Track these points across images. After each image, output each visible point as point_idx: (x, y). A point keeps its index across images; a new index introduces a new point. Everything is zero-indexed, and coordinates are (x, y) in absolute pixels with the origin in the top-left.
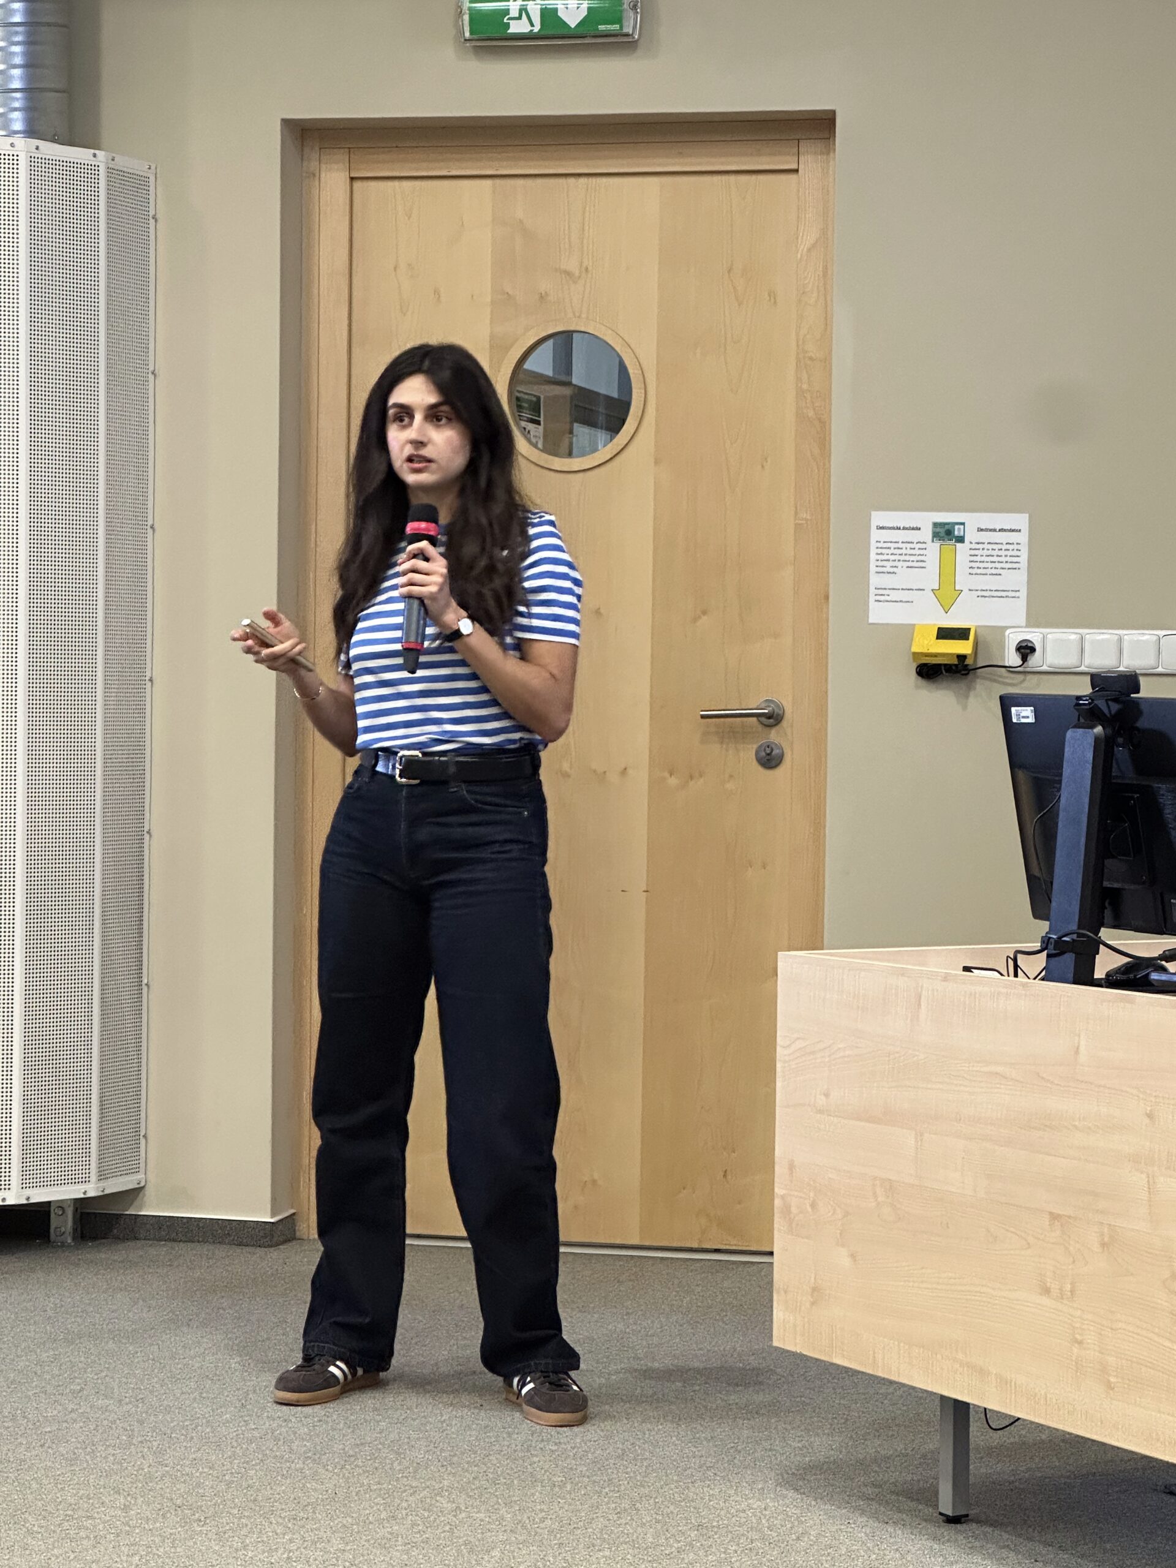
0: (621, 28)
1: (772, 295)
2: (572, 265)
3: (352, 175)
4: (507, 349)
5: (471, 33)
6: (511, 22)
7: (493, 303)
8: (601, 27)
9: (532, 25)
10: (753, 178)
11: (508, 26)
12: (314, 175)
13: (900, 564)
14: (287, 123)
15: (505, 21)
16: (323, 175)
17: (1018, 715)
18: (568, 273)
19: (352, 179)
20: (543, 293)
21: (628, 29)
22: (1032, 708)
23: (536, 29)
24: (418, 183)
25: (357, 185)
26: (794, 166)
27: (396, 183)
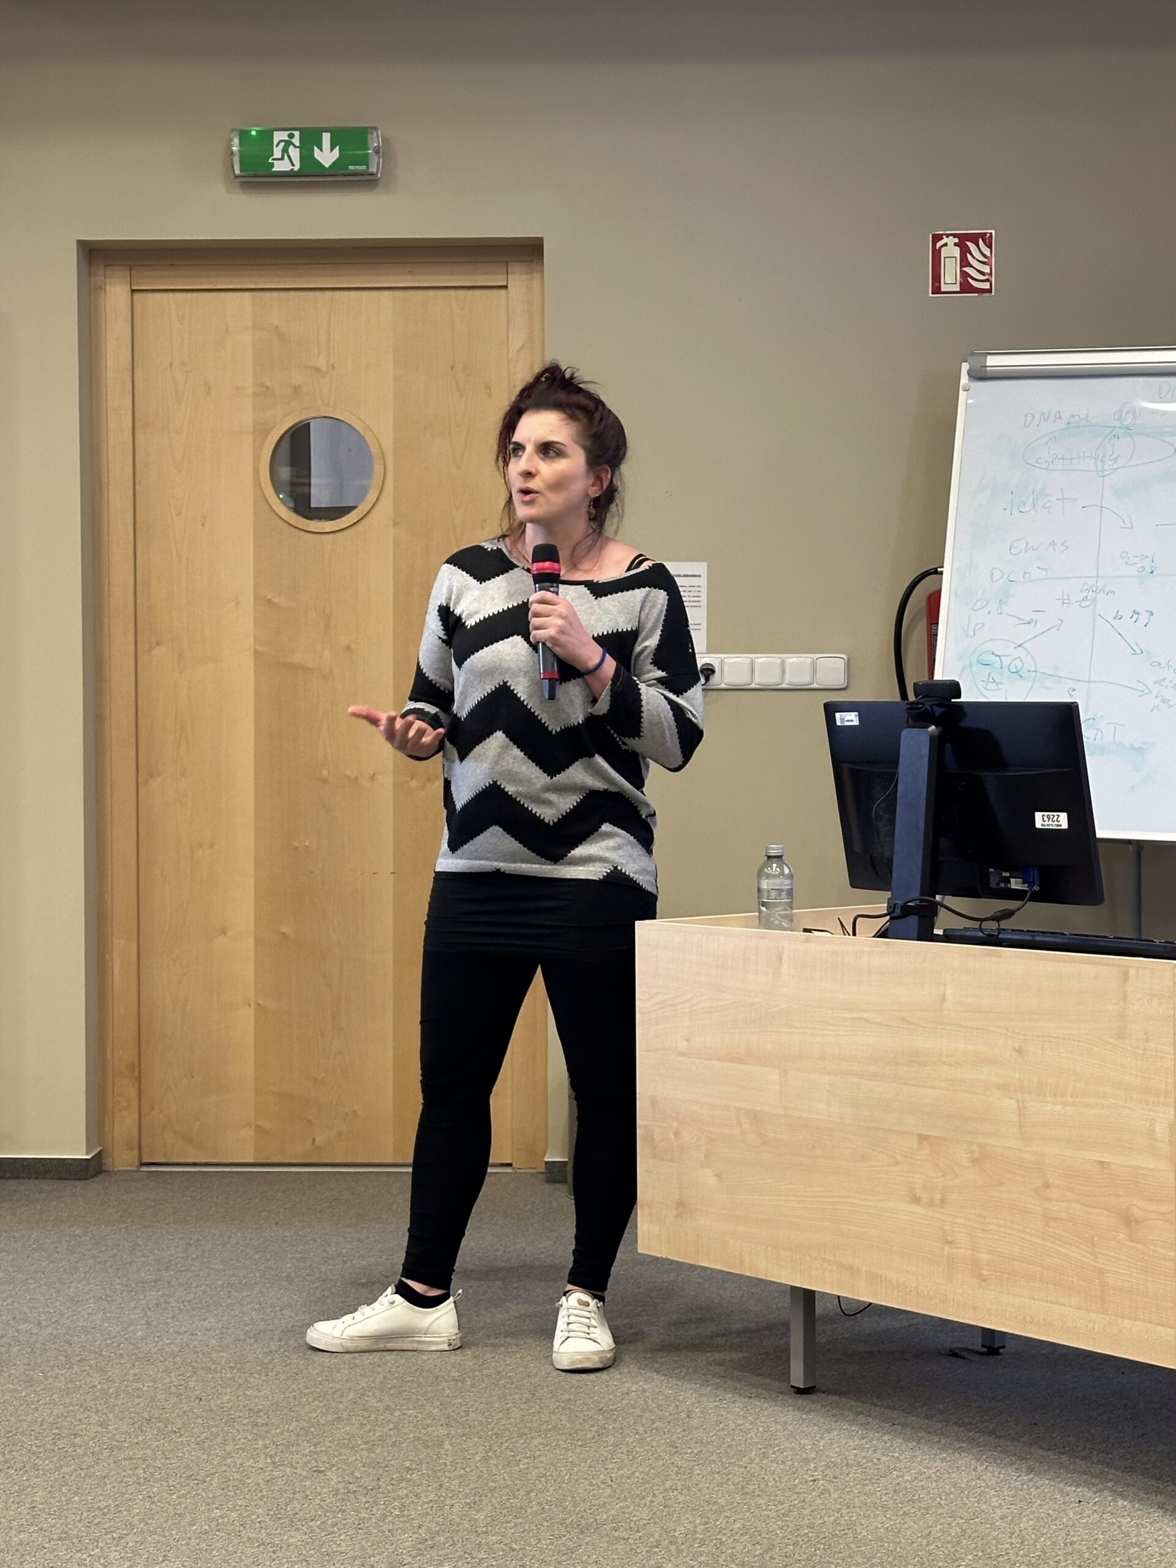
0: (368, 168)
1: (487, 387)
2: (321, 363)
3: (133, 288)
4: (267, 432)
5: (241, 171)
6: (275, 162)
7: (255, 394)
8: (351, 167)
9: (293, 165)
10: (469, 292)
11: (272, 165)
12: (101, 287)
14: (81, 243)
15: (270, 161)
16: (108, 288)
17: (842, 720)
18: (318, 370)
19: (133, 291)
20: (297, 386)
21: (373, 169)
22: (857, 713)
23: (296, 169)
24: (189, 295)
25: (137, 296)
26: (504, 283)
27: (171, 295)
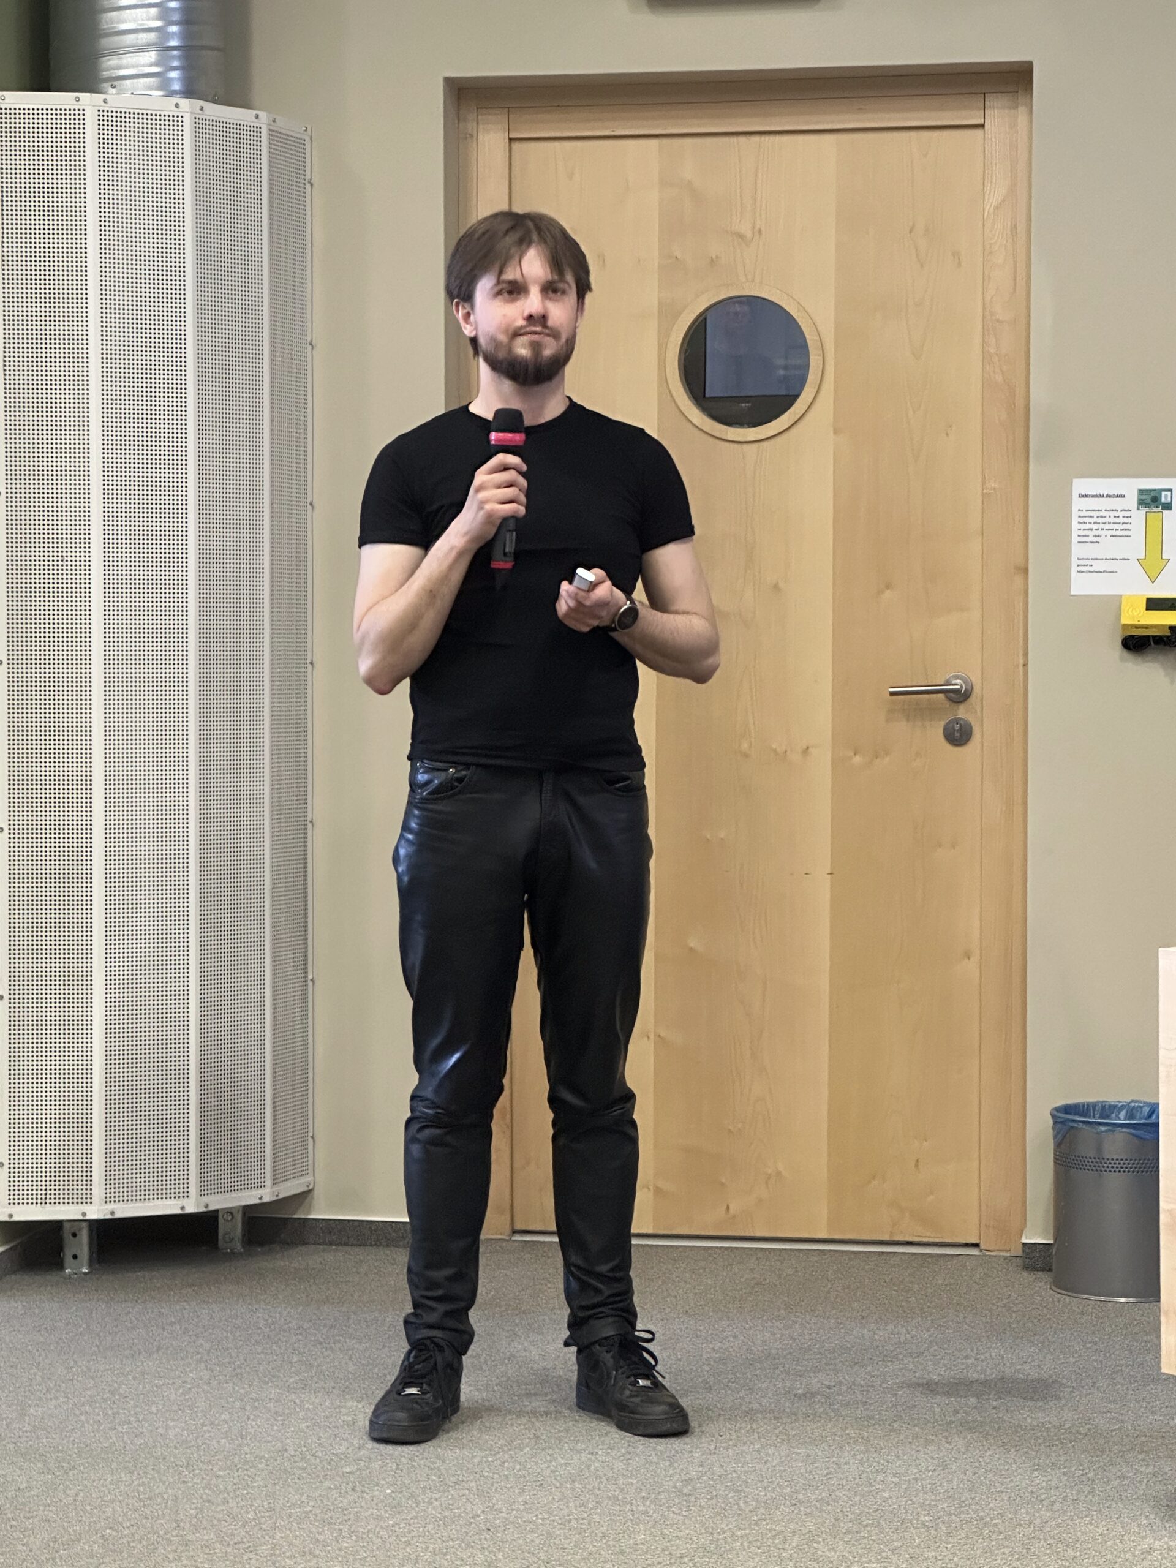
1: (956, 254)
2: (746, 229)
3: (512, 136)
4: (677, 315)
7: (661, 267)
10: (936, 134)
12: (471, 136)
13: (1103, 533)
14: (449, 81)
16: (480, 137)
18: (741, 236)
19: (511, 140)
20: (714, 257)
24: (580, 144)
25: (516, 146)
26: (981, 121)
27: (557, 144)
